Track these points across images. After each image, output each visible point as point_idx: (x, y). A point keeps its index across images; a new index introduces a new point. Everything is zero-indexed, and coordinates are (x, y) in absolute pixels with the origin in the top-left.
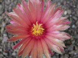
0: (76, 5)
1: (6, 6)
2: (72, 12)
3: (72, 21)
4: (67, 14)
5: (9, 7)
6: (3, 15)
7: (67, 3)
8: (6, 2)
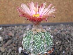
0: (64, 38)
1: (14, 41)
2: (62, 42)
3: (62, 48)
4: (58, 43)
5: (16, 42)
6: (11, 45)
7: (57, 38)
8: (14, 39)
